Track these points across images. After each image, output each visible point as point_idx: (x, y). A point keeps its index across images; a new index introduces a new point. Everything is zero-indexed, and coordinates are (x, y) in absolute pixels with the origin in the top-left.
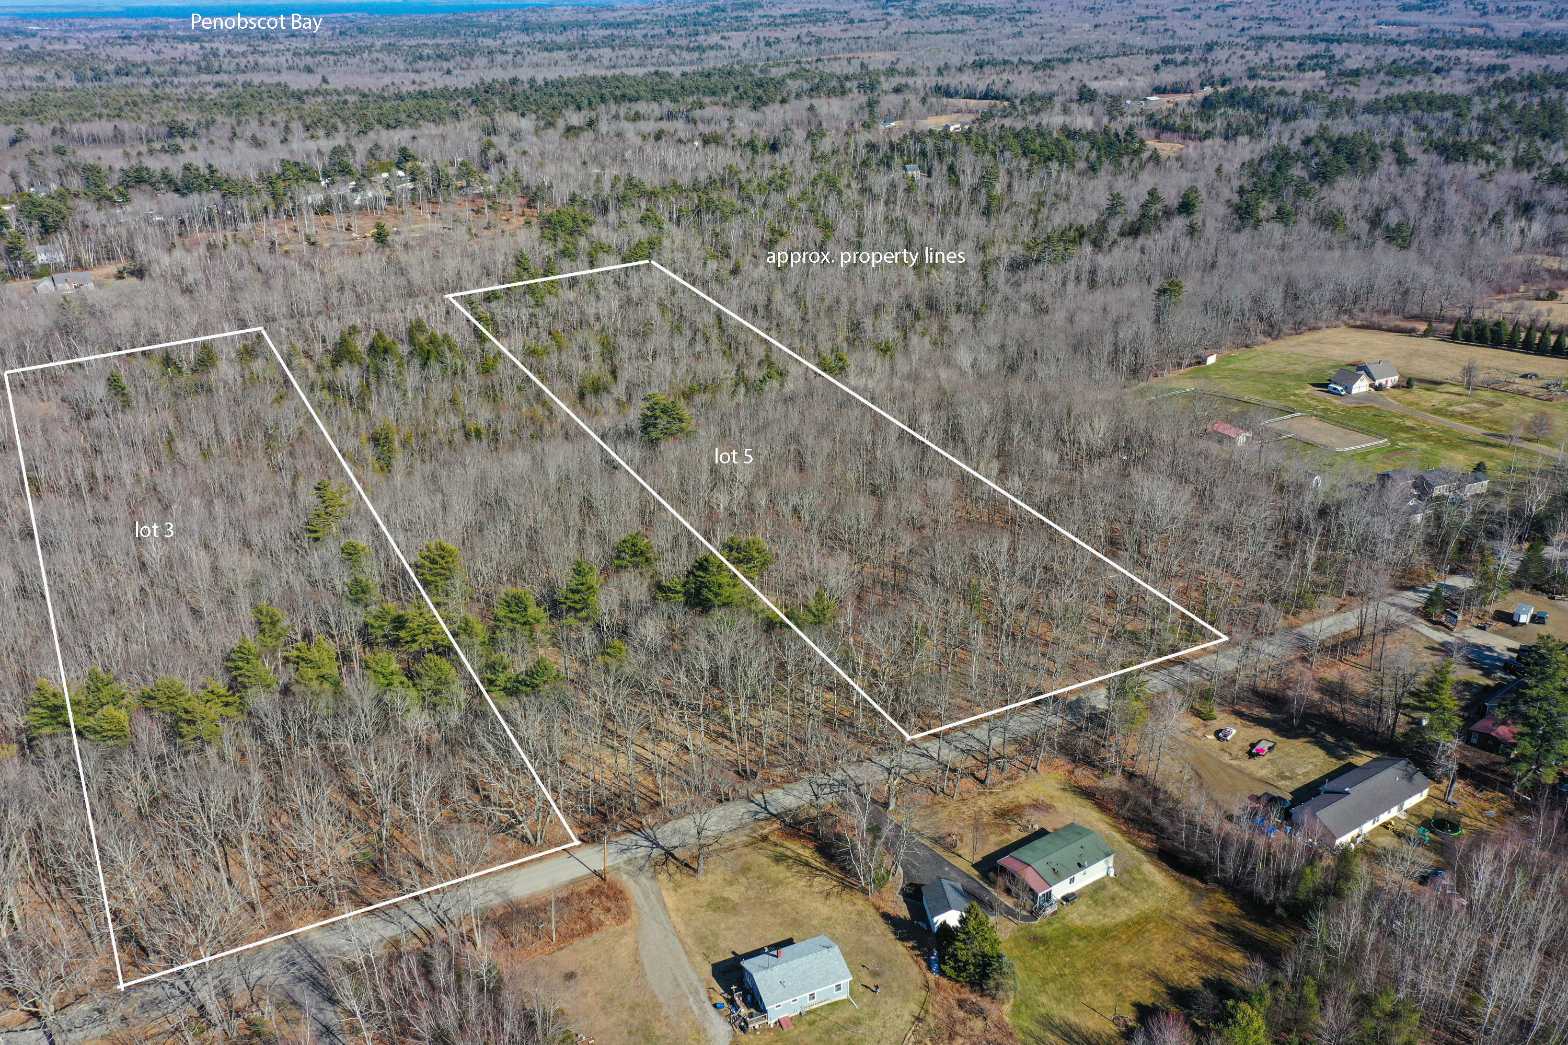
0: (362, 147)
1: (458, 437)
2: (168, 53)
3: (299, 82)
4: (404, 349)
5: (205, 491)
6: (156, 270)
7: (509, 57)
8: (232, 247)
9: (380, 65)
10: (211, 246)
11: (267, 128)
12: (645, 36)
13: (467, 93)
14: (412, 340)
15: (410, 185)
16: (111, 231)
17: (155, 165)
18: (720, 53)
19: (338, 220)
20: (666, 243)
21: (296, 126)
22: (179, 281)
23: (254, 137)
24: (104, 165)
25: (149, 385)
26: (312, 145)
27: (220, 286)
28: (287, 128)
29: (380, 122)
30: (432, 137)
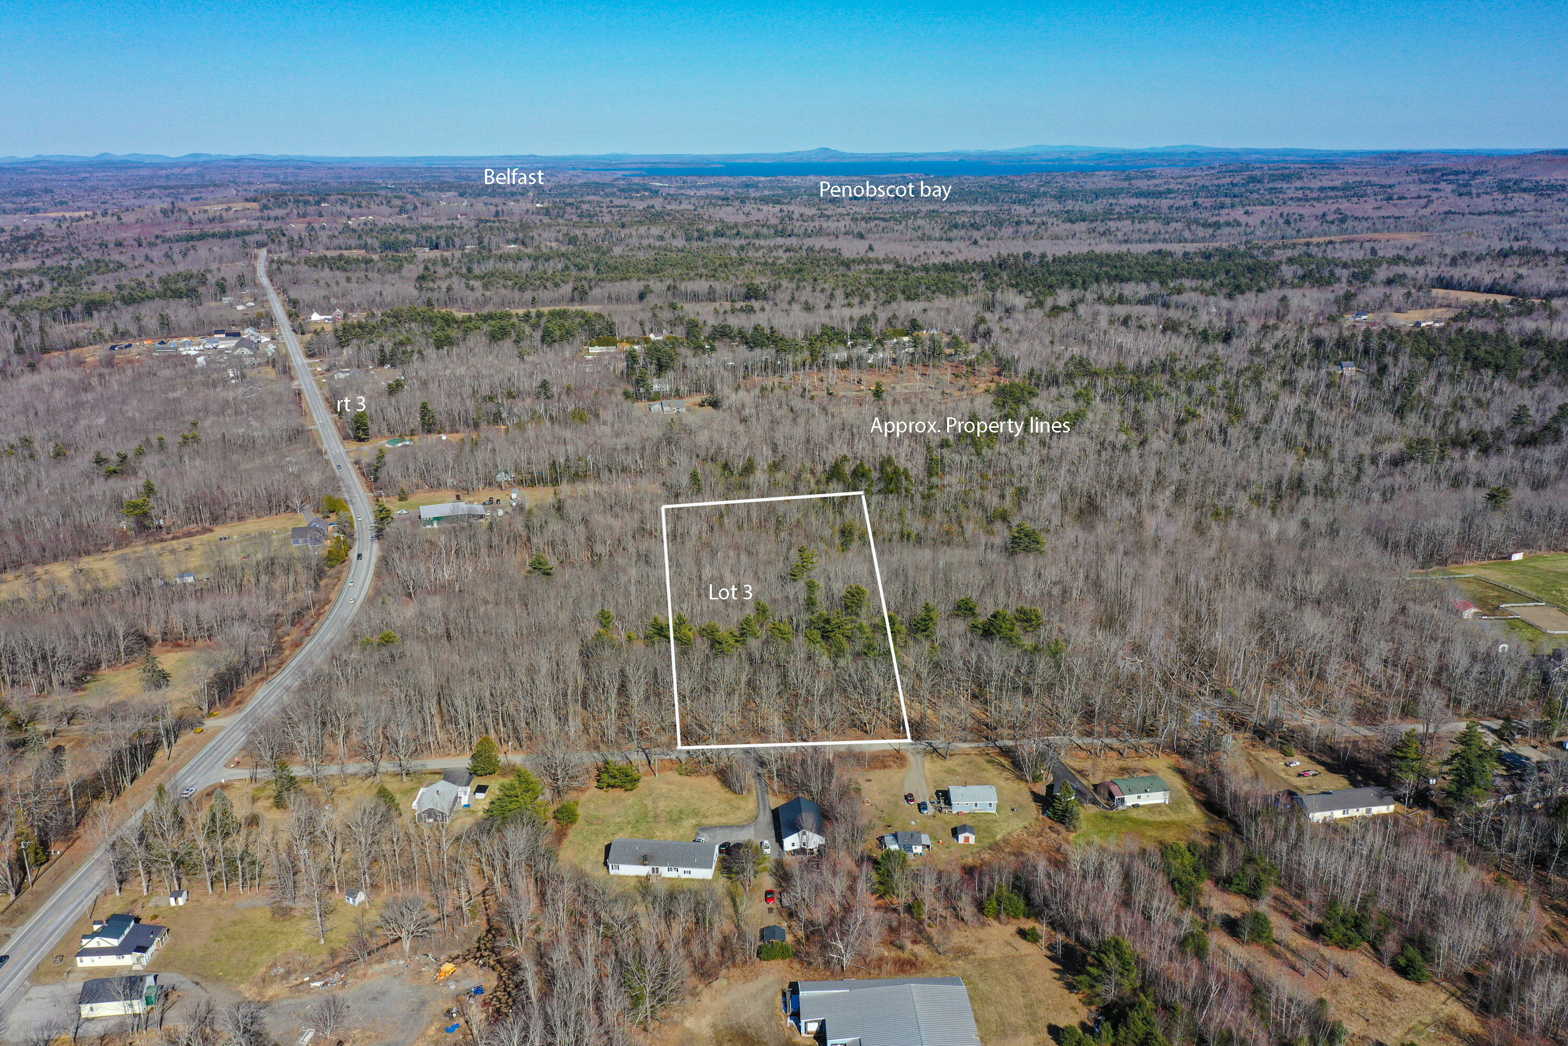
0: (883, 316)
1: (896, 537)
2: (755, 216)
3: (851, 248)
4: (875, 475)
5: (737, 548)
6: (726, 404)
7: (1033, 228)
8: (777, 391)
9: (920, 233)
10: (763, 389)
11: (817, 294)
12: (1170, 208)
13: (981, 266)
14: (882, 469)
15: (911, 350)
16: (701, 372)
17: (734, 322)
18: (1234, 231)
19: (853, 374)
20: (1090, 415)
21: (839, 293)
22: (739, 412)
23: (806, 303)
24: (700, 320)
25: (713, 480)
26: (847, 312)
27: (765, 420)
28: (832, 296)
29: (903, 292)
30: (939, 310)
